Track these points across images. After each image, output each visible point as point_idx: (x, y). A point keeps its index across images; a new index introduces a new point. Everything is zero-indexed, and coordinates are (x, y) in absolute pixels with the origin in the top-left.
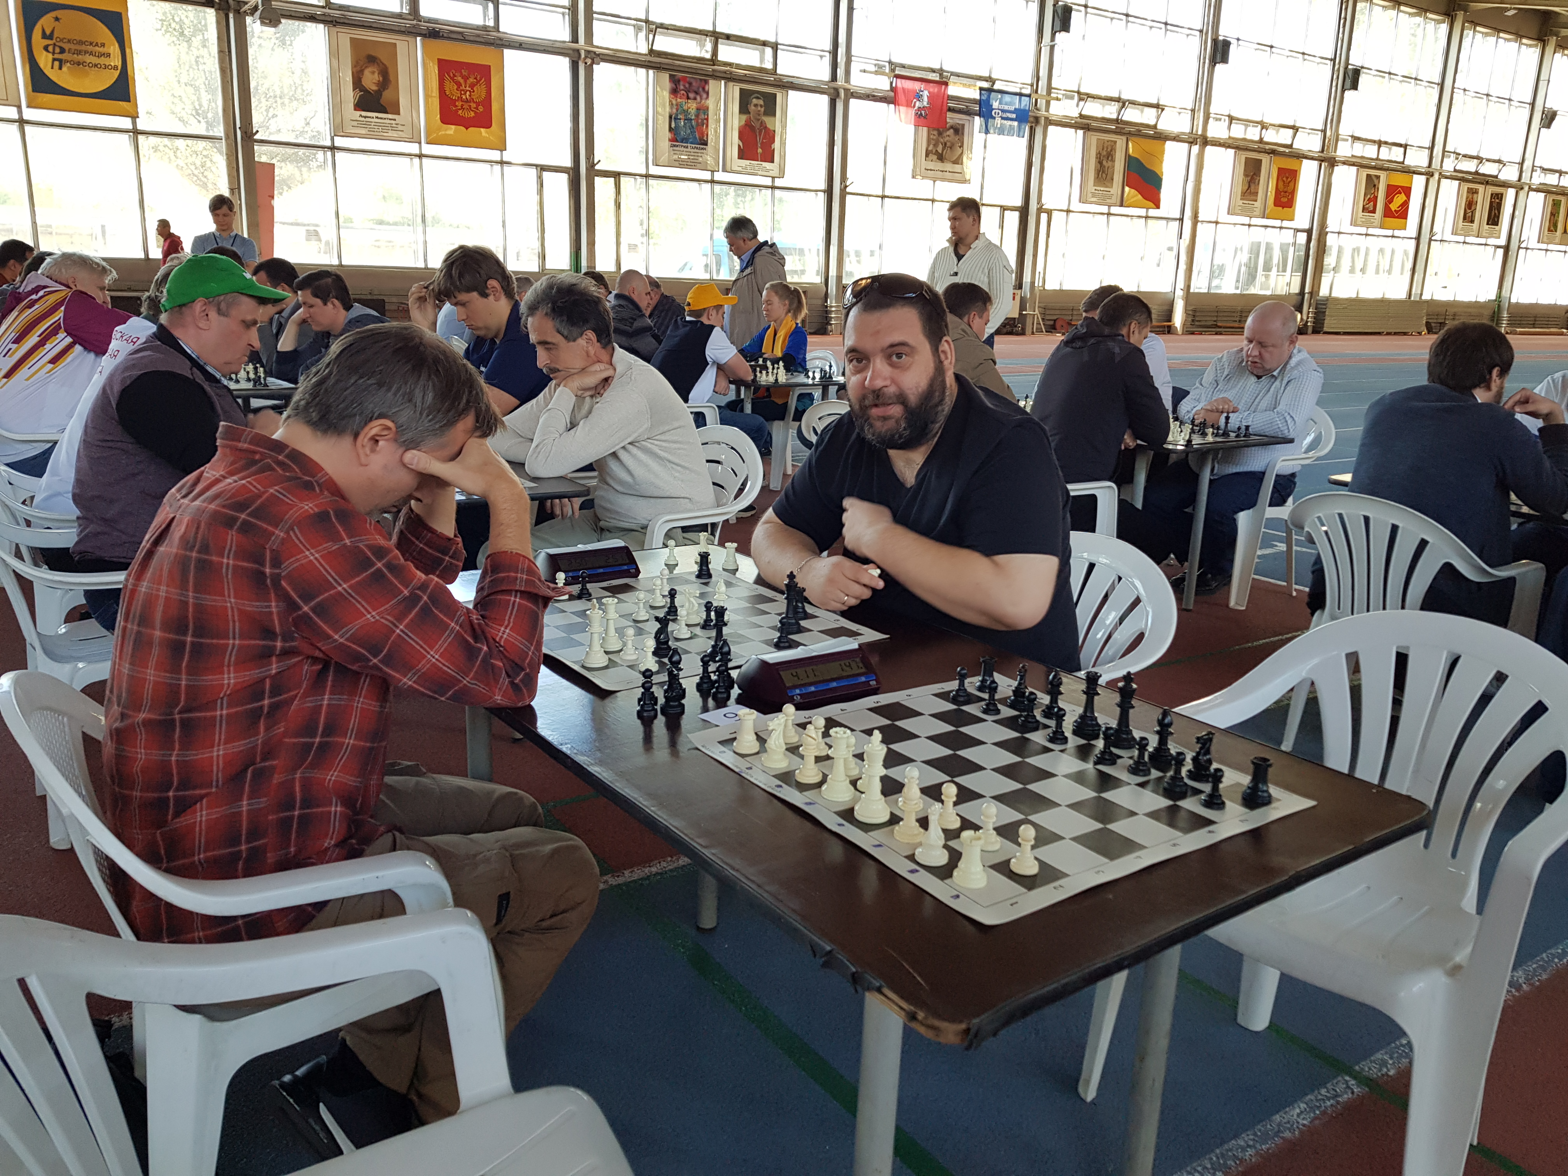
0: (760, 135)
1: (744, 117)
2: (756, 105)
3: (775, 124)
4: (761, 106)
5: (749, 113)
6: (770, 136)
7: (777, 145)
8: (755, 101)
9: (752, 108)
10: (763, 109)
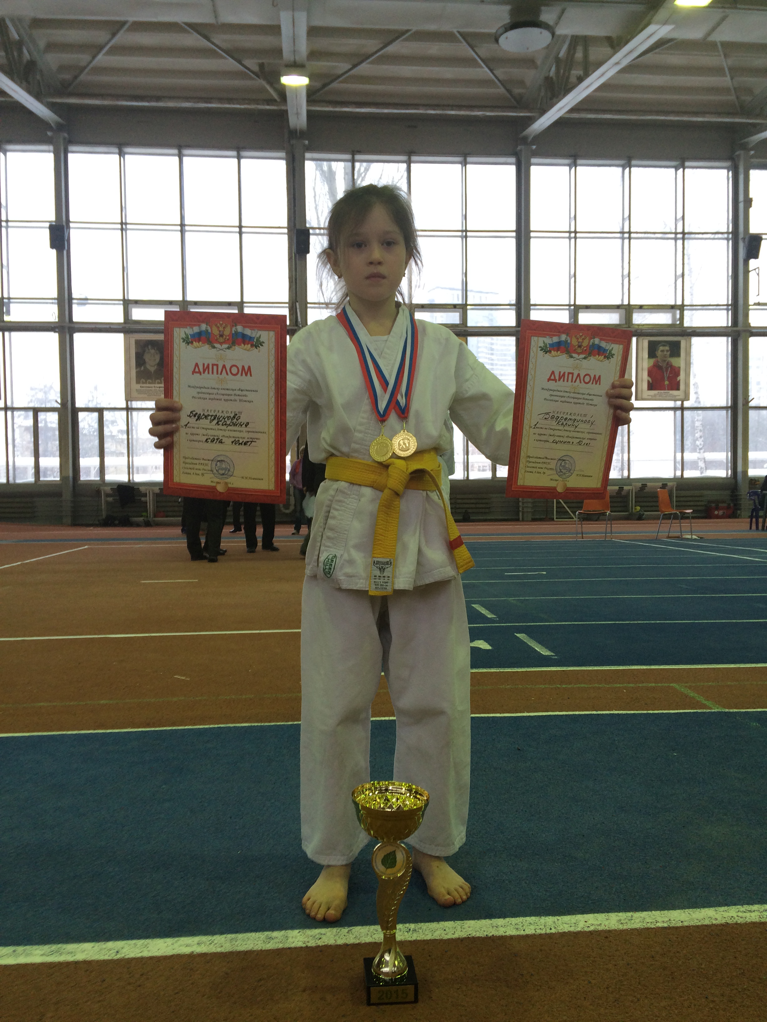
0: (667, 371)
1: (652, 361)
2: (662, 351)
3: (680, 362)
4: (667, 351)
5: (657, 357)
6: (676, 372)
7: (682, 377)
8: (661, 348)
9: (659, 353)
10: (669, 353)
